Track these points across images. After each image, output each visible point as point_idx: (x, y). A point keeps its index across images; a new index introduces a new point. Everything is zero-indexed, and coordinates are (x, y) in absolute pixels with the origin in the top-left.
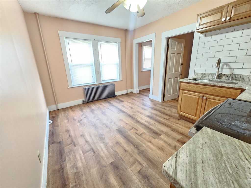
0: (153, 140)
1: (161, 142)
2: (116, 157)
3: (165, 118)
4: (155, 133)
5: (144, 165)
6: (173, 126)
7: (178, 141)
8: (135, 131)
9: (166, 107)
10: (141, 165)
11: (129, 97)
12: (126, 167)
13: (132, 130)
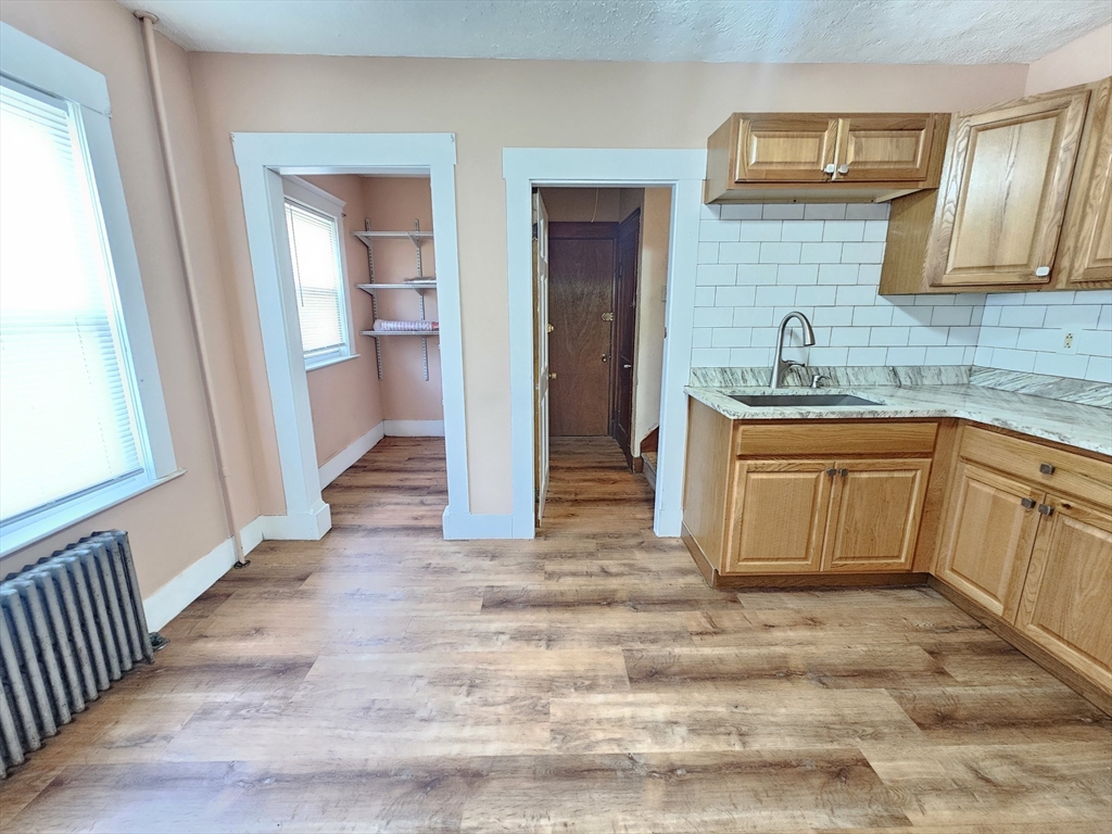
3: (696, 625)
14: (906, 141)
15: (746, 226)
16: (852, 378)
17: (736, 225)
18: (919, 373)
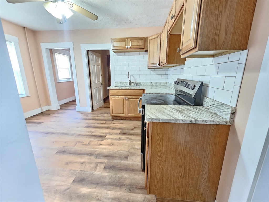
0: (102, 143)
1: (109, 140)
2: (75, 173)
3: (102, 123)
4: (101, 136)
5: (105, 162)
6: (111, 126)
7: (120, 134)
8: (81, 144)
9: (98, 114)
10: (103, 163)
11: (48, 116)
12: (92, 173)
13: (77, 145)
14: (140, 42)
15: (122, 56)
16: (144, 84)
17: (120, 56)
18: (156, 83)
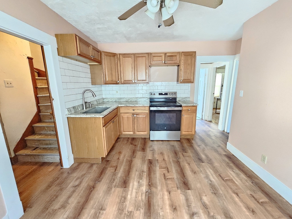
5: (181, 153)
10: (183, 154)
13: (170, 177)
